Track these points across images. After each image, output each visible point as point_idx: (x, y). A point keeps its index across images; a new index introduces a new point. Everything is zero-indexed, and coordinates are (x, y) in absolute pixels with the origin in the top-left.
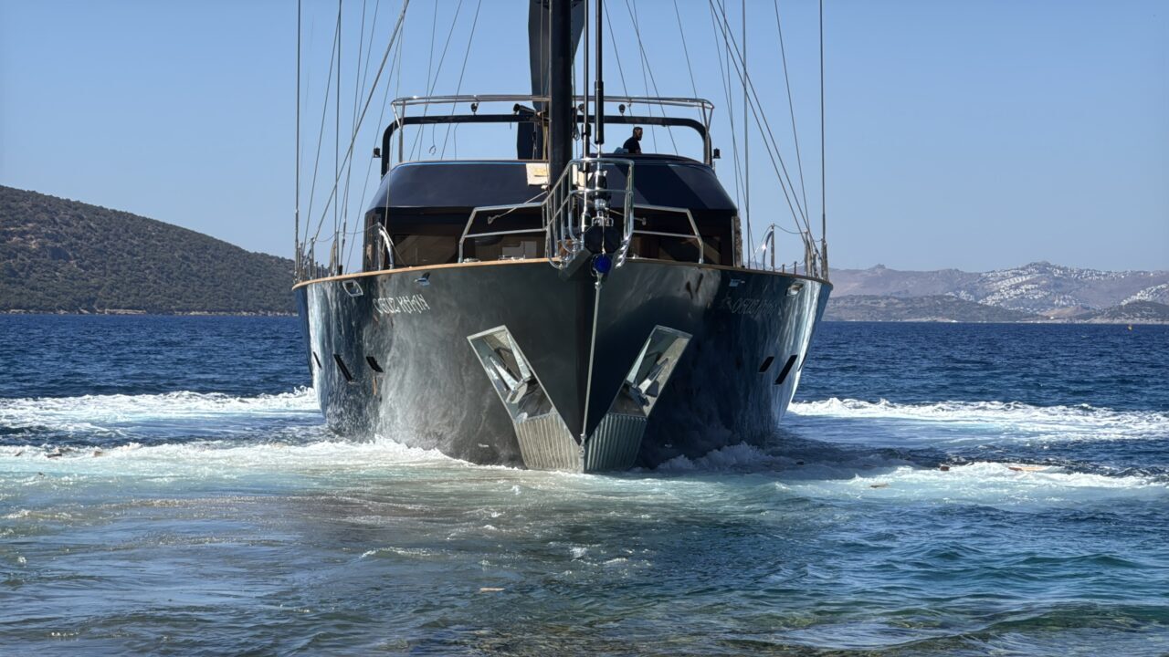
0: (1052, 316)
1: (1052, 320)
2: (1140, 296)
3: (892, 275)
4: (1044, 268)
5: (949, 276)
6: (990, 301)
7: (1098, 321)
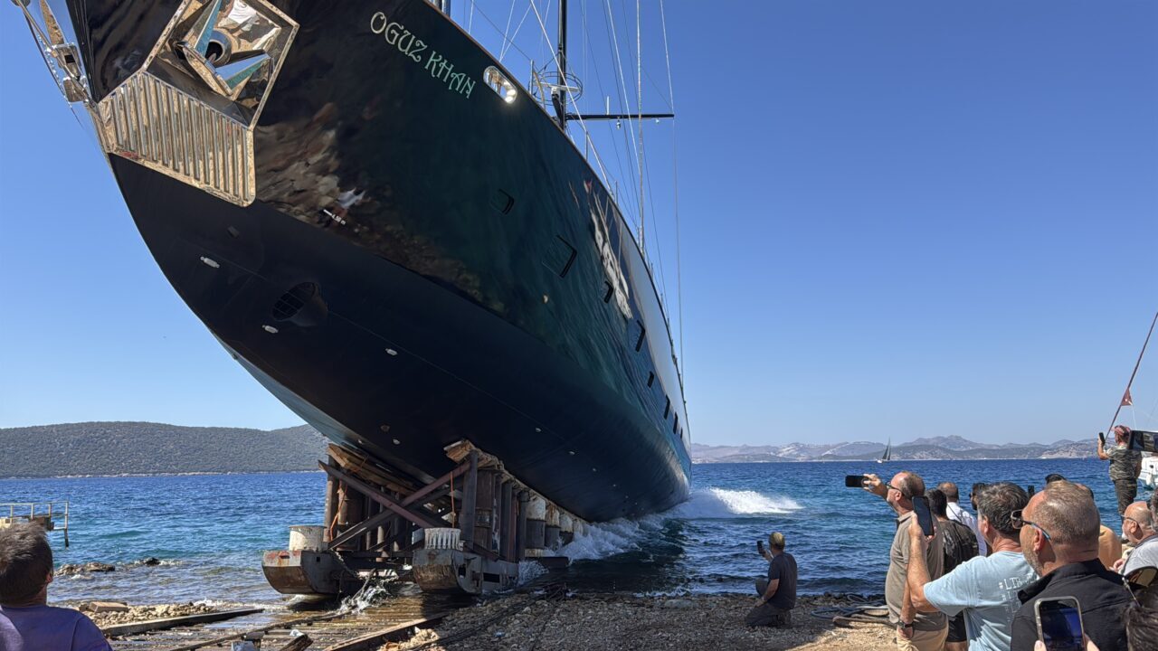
0: (800, 460)
1: (800, 461)
2: (828, 452)
3: (749, 448)
4: (797, 444)
5: (767, 448)
6: (781, 455)
7: (814, 461)
